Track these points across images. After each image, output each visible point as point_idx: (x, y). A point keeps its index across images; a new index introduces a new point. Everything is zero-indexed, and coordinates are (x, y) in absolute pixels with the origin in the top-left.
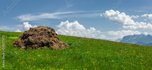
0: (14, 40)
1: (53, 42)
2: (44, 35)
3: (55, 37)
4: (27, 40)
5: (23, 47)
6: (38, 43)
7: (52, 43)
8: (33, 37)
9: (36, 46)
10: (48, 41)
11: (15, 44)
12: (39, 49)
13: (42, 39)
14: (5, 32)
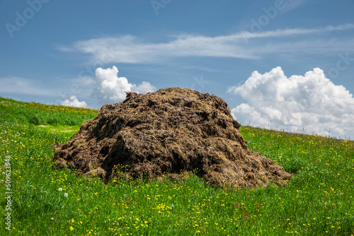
0: (57, 139)
1: (221, 155)
2: (182, 126)
3: (229, 137)
4: (113, 140)
5: (93, 172)
6: (157, 155)
7: (214, 161)
8: (140, 129)
9: (149, 166)
10: (202, 150)
11: (62, 155)
12: (160, 179)
13: (173, 140)
14: (20, 103)
